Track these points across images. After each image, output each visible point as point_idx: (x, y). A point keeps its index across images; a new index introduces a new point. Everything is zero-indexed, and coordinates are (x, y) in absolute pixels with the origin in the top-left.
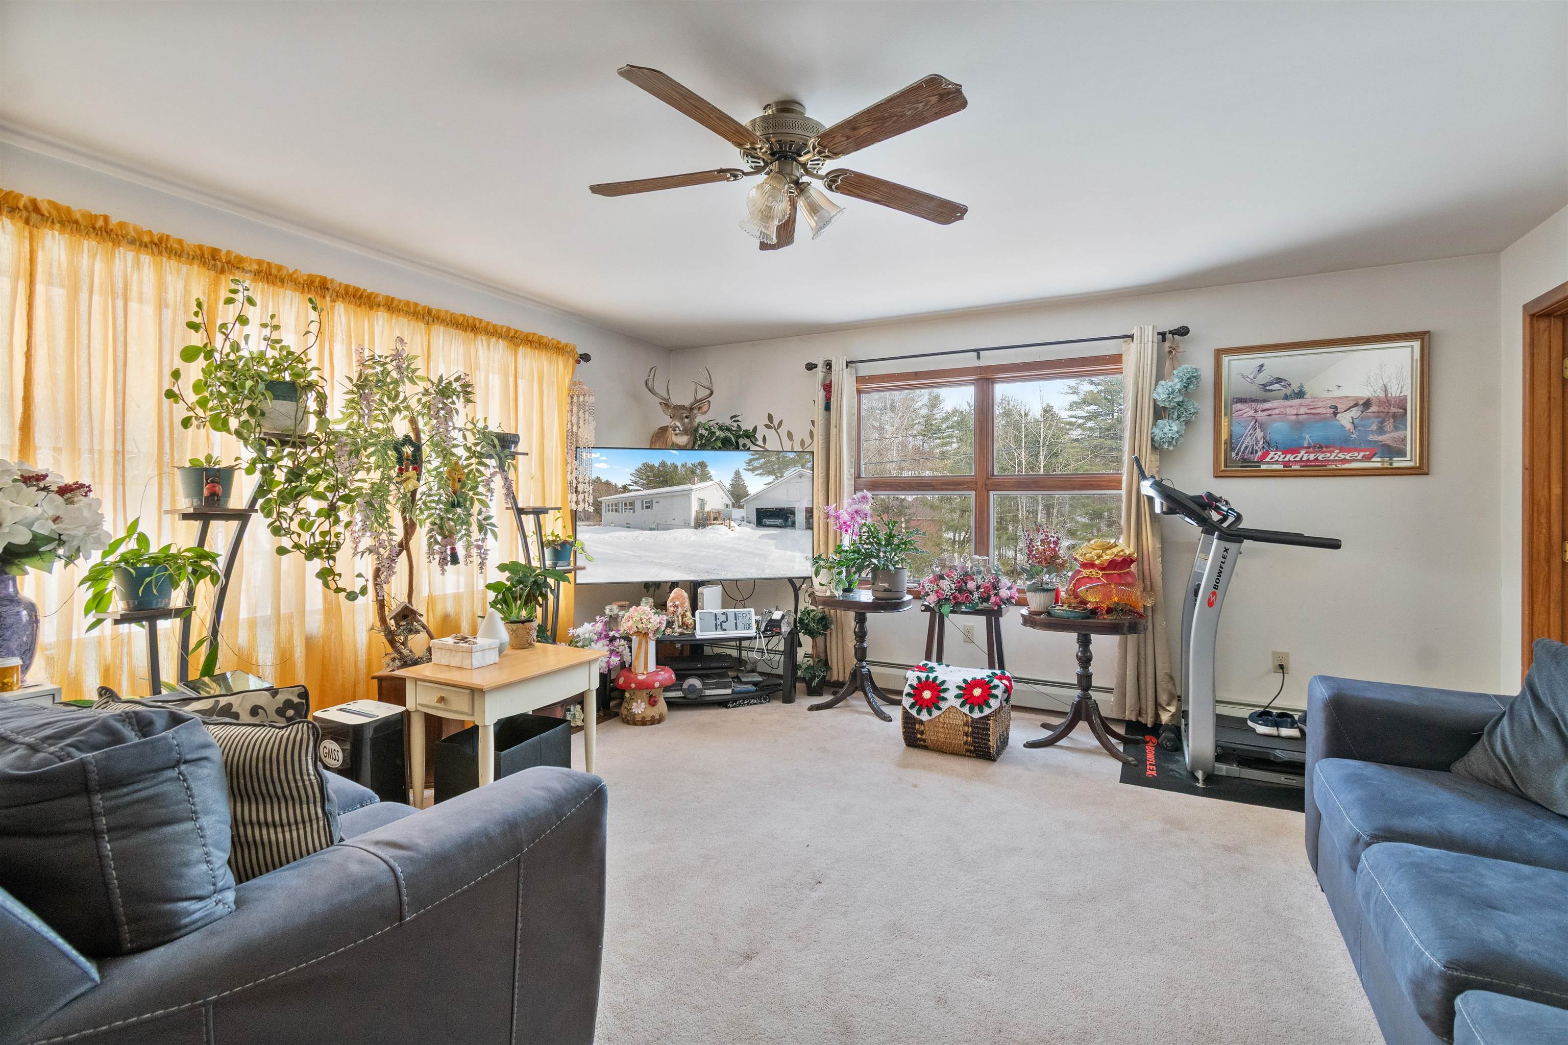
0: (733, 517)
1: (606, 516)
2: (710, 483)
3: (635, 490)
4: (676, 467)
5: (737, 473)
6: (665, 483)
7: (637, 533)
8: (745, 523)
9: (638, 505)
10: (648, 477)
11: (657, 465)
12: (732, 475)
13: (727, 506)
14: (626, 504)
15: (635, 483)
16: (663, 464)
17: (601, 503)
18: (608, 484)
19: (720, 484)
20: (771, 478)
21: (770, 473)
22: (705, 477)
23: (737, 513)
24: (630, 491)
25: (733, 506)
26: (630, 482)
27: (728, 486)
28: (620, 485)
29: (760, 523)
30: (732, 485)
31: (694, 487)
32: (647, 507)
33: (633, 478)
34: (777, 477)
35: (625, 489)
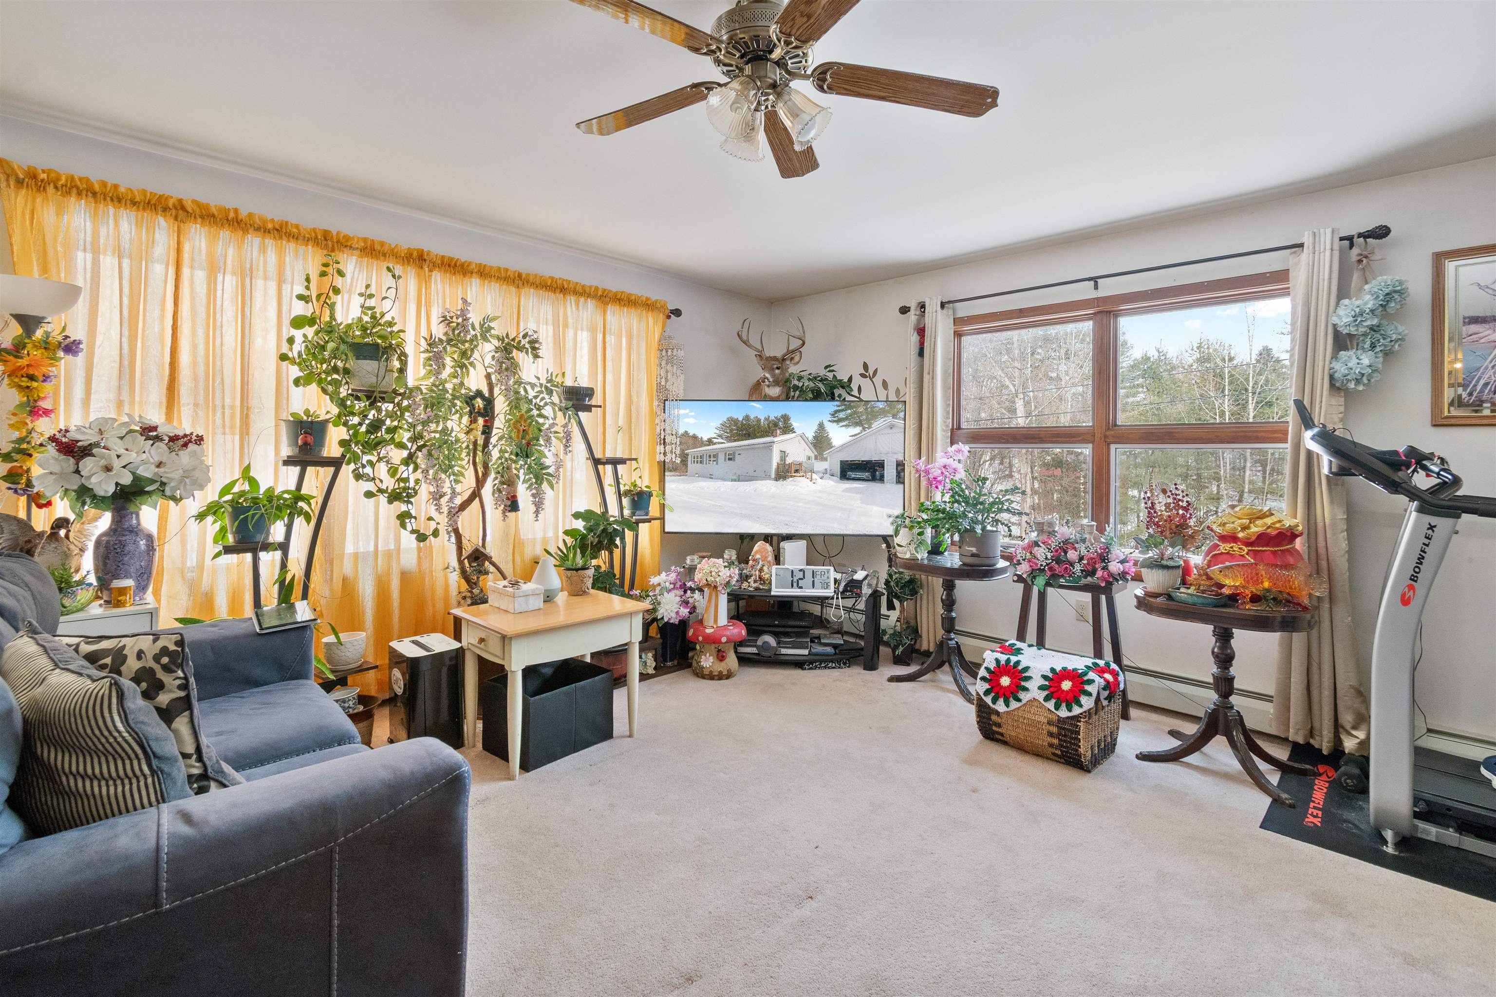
0: (815, 469)
1: (692, 467)
2: (794, 435)
3: (719, 443)
4: (759, 420)
5: (821, 426)
6: (749, 436)
7: (719, 483)
8: (828, 475)
9: (721, 457)
10: (731, 431)
11: (740, 419)
12: (815, 427)
13: (809, 458)
14: (710, 456)
15: (720, 436)
16: (747, 417)
17: (687, 455)
18: (695, 437)
19: (802, 437)
20: (858, 430)
21: (856, 424)
22: (787, 429)
23: (820, 466)
24: (715, 444)
25: (816, 458)
26: (715, 436)
27: (811, 438)
28: (705, 439)
29: (844, 476)
30: (815, 437)
31: (776, 439)
32: (730, 459)
33: (718, 432)
34: (864, 429)
35: (710, 442)
